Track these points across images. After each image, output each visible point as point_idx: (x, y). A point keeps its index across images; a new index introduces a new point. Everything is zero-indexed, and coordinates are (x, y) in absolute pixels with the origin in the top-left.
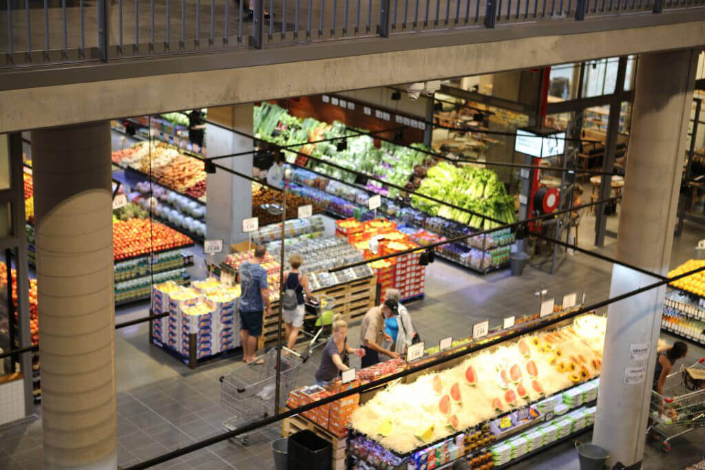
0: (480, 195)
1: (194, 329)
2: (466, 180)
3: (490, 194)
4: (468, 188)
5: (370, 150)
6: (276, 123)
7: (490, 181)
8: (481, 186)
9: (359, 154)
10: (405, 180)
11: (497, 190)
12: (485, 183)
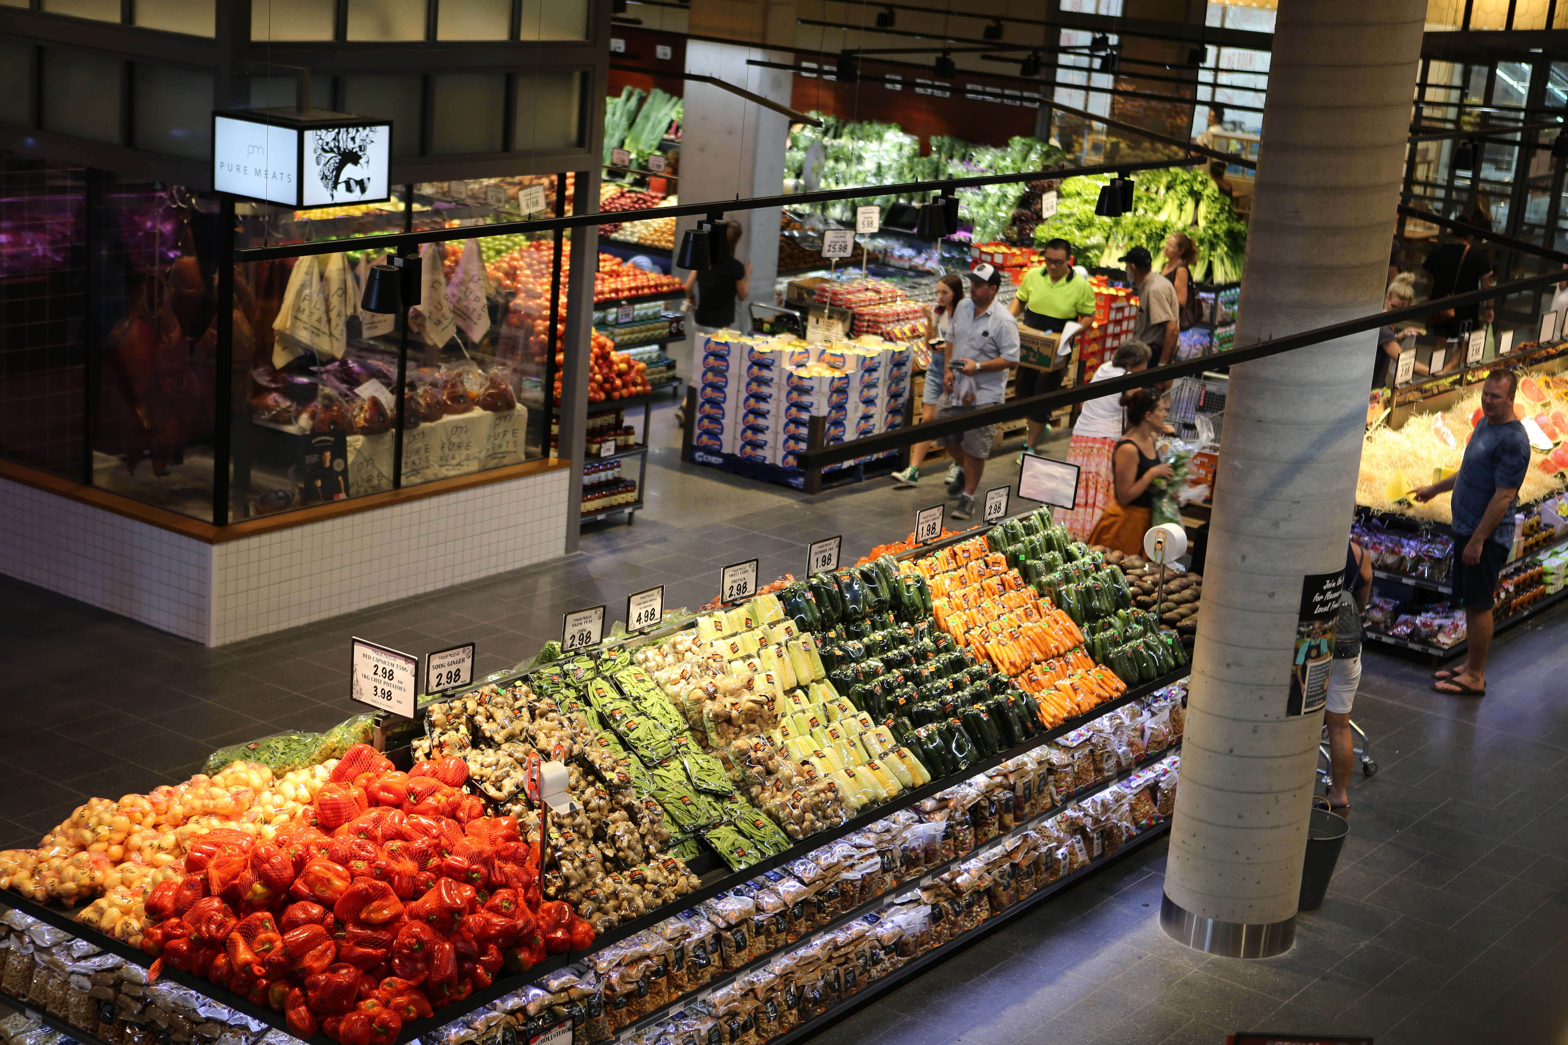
0: (1190, 221)
1: (821, 407)
2: (1153, 196)
3: (1212, 217)
4: (1160, 209)
5: (910, 159)
6: (665, 124)
7: (1208, 192)
8: (1190, 204)
9: (890, 167)
10: (1010, 207)
11: (1222, 210)
12: (1197, 197)
